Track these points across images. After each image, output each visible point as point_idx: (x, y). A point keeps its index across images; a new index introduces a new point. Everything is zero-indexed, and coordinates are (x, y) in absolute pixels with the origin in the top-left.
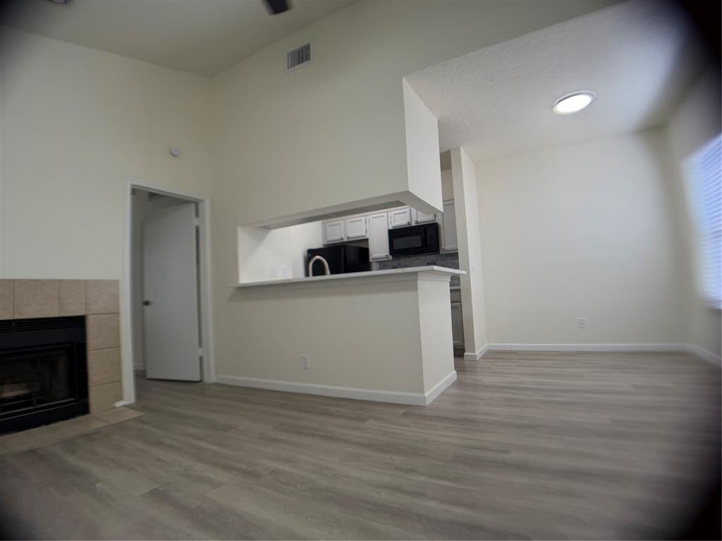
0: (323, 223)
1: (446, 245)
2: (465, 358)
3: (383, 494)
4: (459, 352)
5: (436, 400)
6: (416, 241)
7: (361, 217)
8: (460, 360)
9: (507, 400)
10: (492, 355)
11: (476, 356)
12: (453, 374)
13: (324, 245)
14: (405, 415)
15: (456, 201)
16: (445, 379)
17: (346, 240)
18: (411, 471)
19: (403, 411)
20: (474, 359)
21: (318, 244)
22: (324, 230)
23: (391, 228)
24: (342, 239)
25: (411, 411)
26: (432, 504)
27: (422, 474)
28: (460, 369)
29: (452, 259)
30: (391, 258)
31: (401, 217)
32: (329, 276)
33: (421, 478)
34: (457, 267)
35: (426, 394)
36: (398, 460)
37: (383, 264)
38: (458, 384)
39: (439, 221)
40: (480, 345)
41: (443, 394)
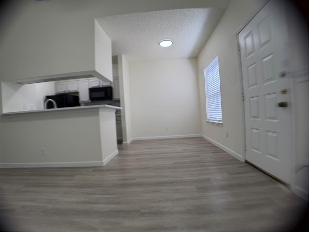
0: (56, 83)
1: (115, 97)
2: (123, 144)
3: (79, 206)
4: (120, 142)
5: (108, 163)
6: (102, 94)
7: (75, 81)
8: (120, 145)
9: (137, 159)
10: (134, 142)
11: (127, 143)
12: (116, 151)
13: (56, 94)
14: (93, 171)
15: (120, 78)
16: (113, 153)
17: (67, 92)
18: (94, 194)
19: (92, 169)
20: (126, 145)
21: (52, 93)
22: (56, 86)
23: (90, 87)
24: (65, 92)
25: (97, 169)
26: (102, 206)
27: (98, 194)
28: (120, 149)
29: (117, 102)
30: (90, 101)
31: (95, 83)
32: (56, 109)
33: (98, 196)
34: (119, 106)
35: (104, 161)
36: (88, 190)
37: (86, 104)
38: (119, 155)
39: (112, 86)
40: (129, 138)
41: (112, 160)
